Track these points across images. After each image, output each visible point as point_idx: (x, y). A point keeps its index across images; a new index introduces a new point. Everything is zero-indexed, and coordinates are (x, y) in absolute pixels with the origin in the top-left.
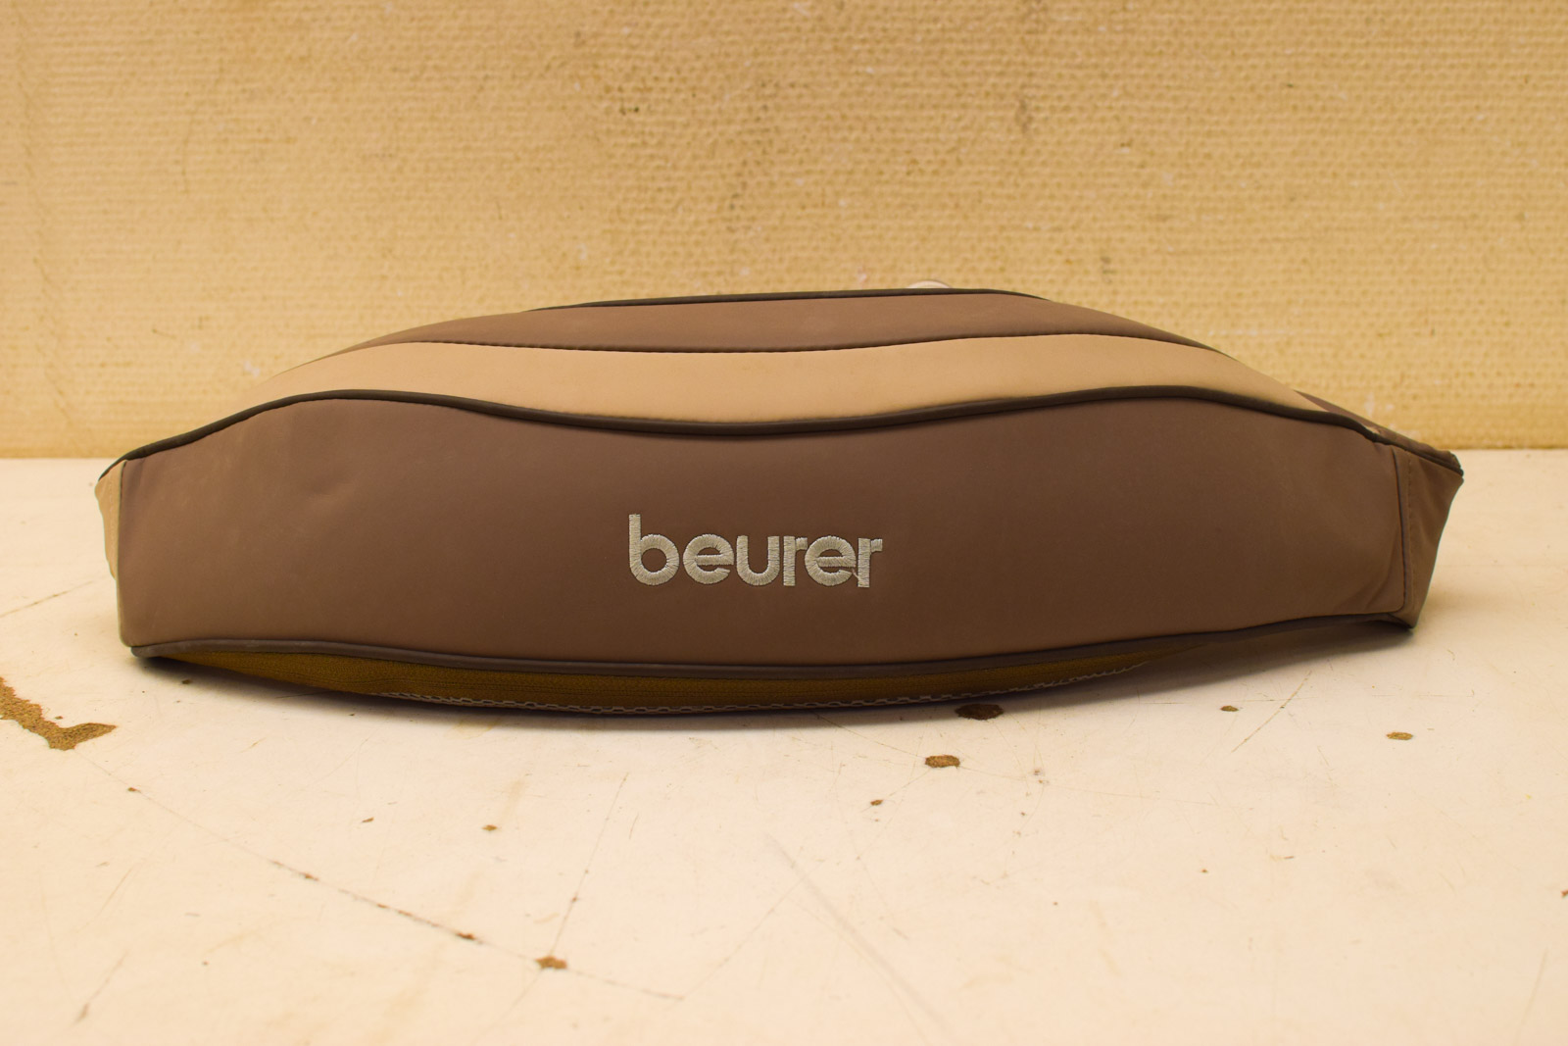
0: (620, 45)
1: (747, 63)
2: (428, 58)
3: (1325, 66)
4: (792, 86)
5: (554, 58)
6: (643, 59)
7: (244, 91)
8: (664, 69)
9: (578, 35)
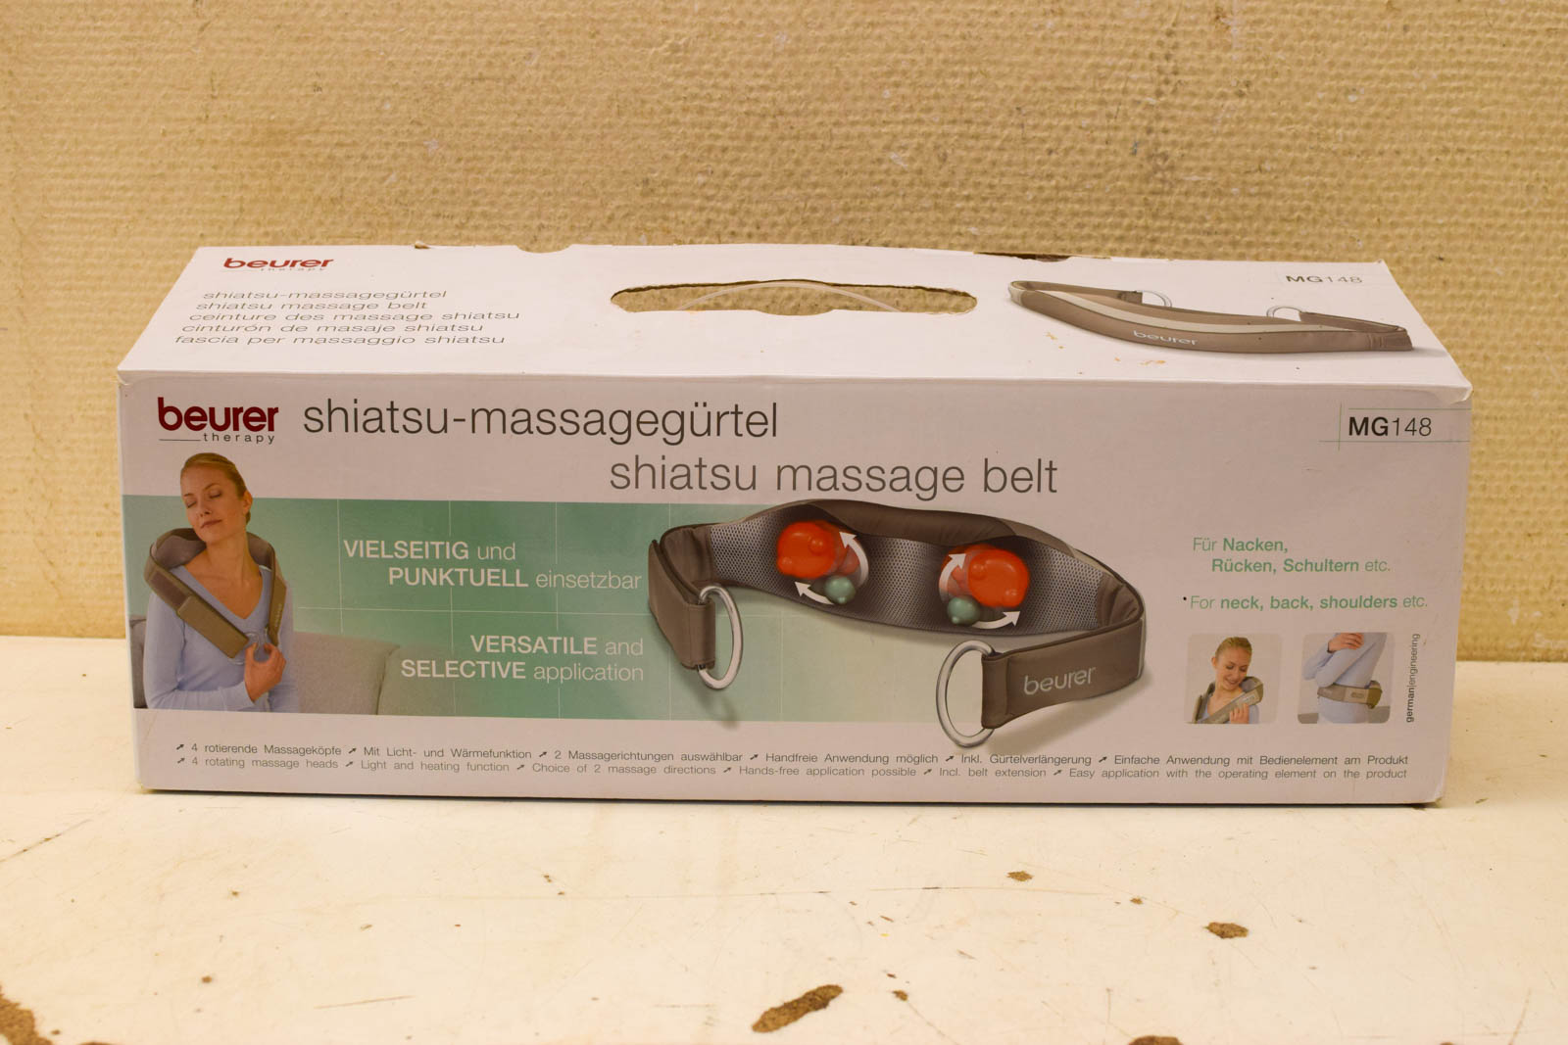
0: (694, 196)
1: (836, 220)
2: (476, 203)
3: (1479, 237)
5: (618, 207)
6: (718, 211)
8: (742, 224)
9: (646, 182)
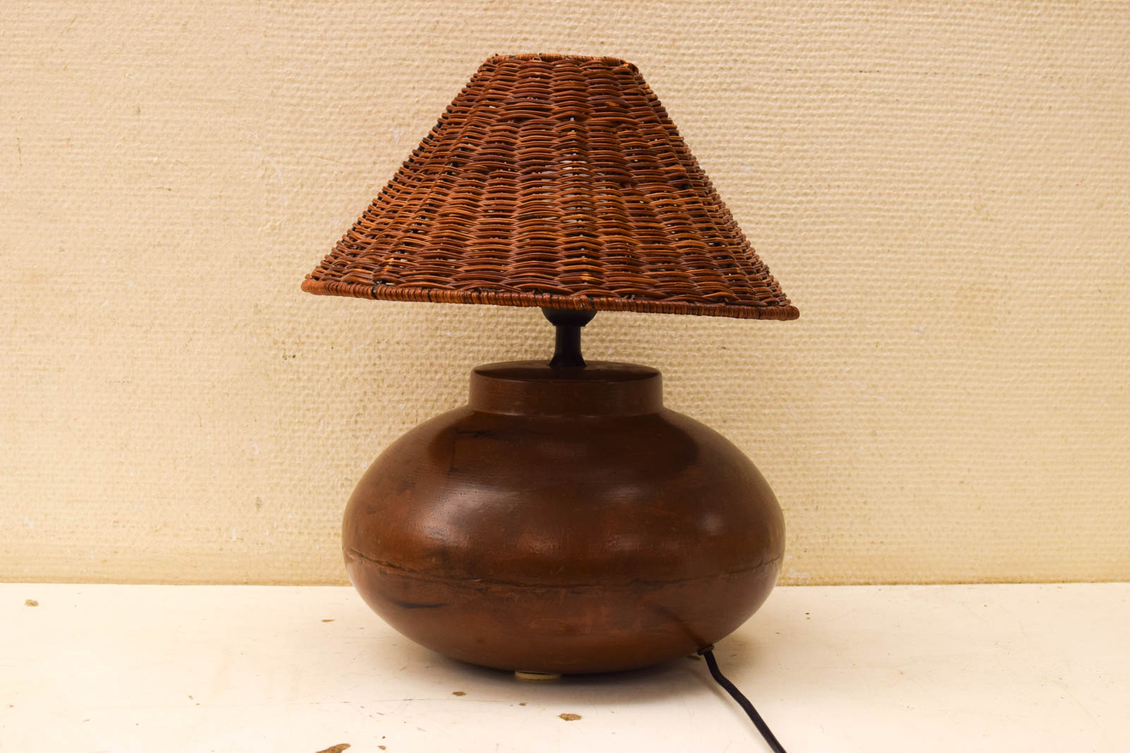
0: (284, 314)
1: (368, 328)
2: (156, 318)
3: (746, 335)
4: (398, 343)
5: (240, 321)
6: (299, 323)
7: (30, 336)
8: (313, 330)
9: (256, 306)
